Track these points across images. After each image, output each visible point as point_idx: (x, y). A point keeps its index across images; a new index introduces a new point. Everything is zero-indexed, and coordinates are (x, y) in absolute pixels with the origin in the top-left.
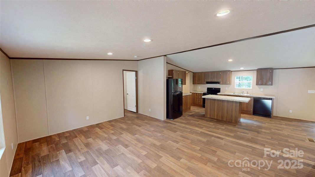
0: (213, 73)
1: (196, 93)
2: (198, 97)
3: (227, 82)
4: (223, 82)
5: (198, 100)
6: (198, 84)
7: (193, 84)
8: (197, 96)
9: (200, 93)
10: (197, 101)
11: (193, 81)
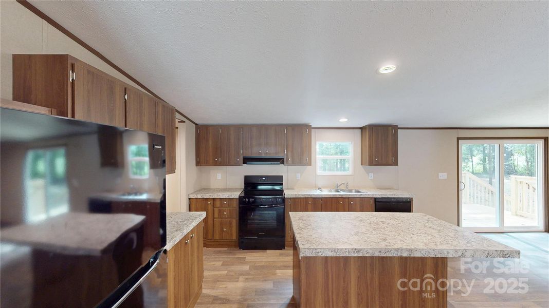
0: (263, 129)
1: (214, 200)
2: (220, 211)
3: (303, 158)
4: (293, 159)
5: (221, 224)
6: (216, 164)
7: (198, 164)
8: (216, 210)
9: (225, 199)
10: (217, 229)
11: (198, 155)
